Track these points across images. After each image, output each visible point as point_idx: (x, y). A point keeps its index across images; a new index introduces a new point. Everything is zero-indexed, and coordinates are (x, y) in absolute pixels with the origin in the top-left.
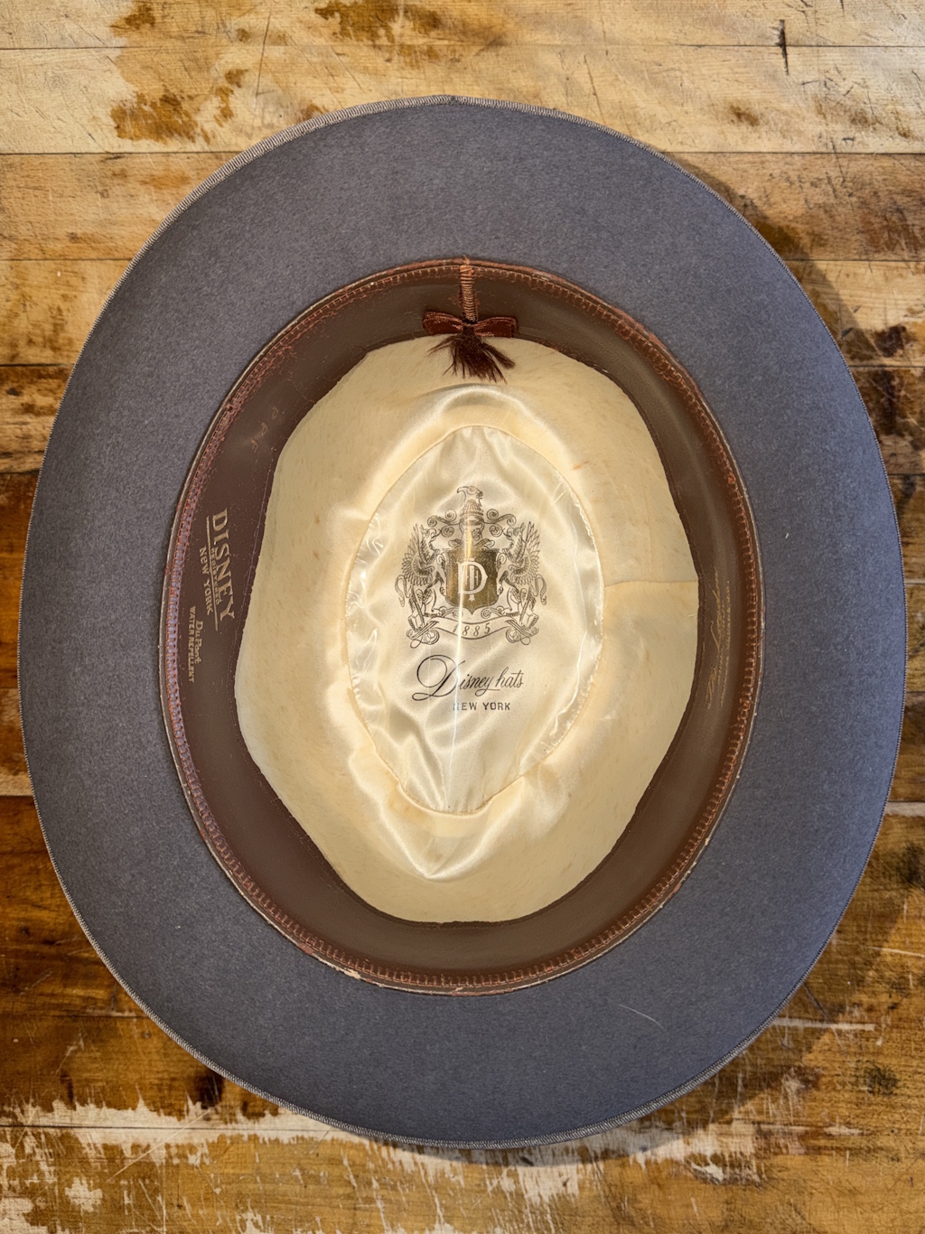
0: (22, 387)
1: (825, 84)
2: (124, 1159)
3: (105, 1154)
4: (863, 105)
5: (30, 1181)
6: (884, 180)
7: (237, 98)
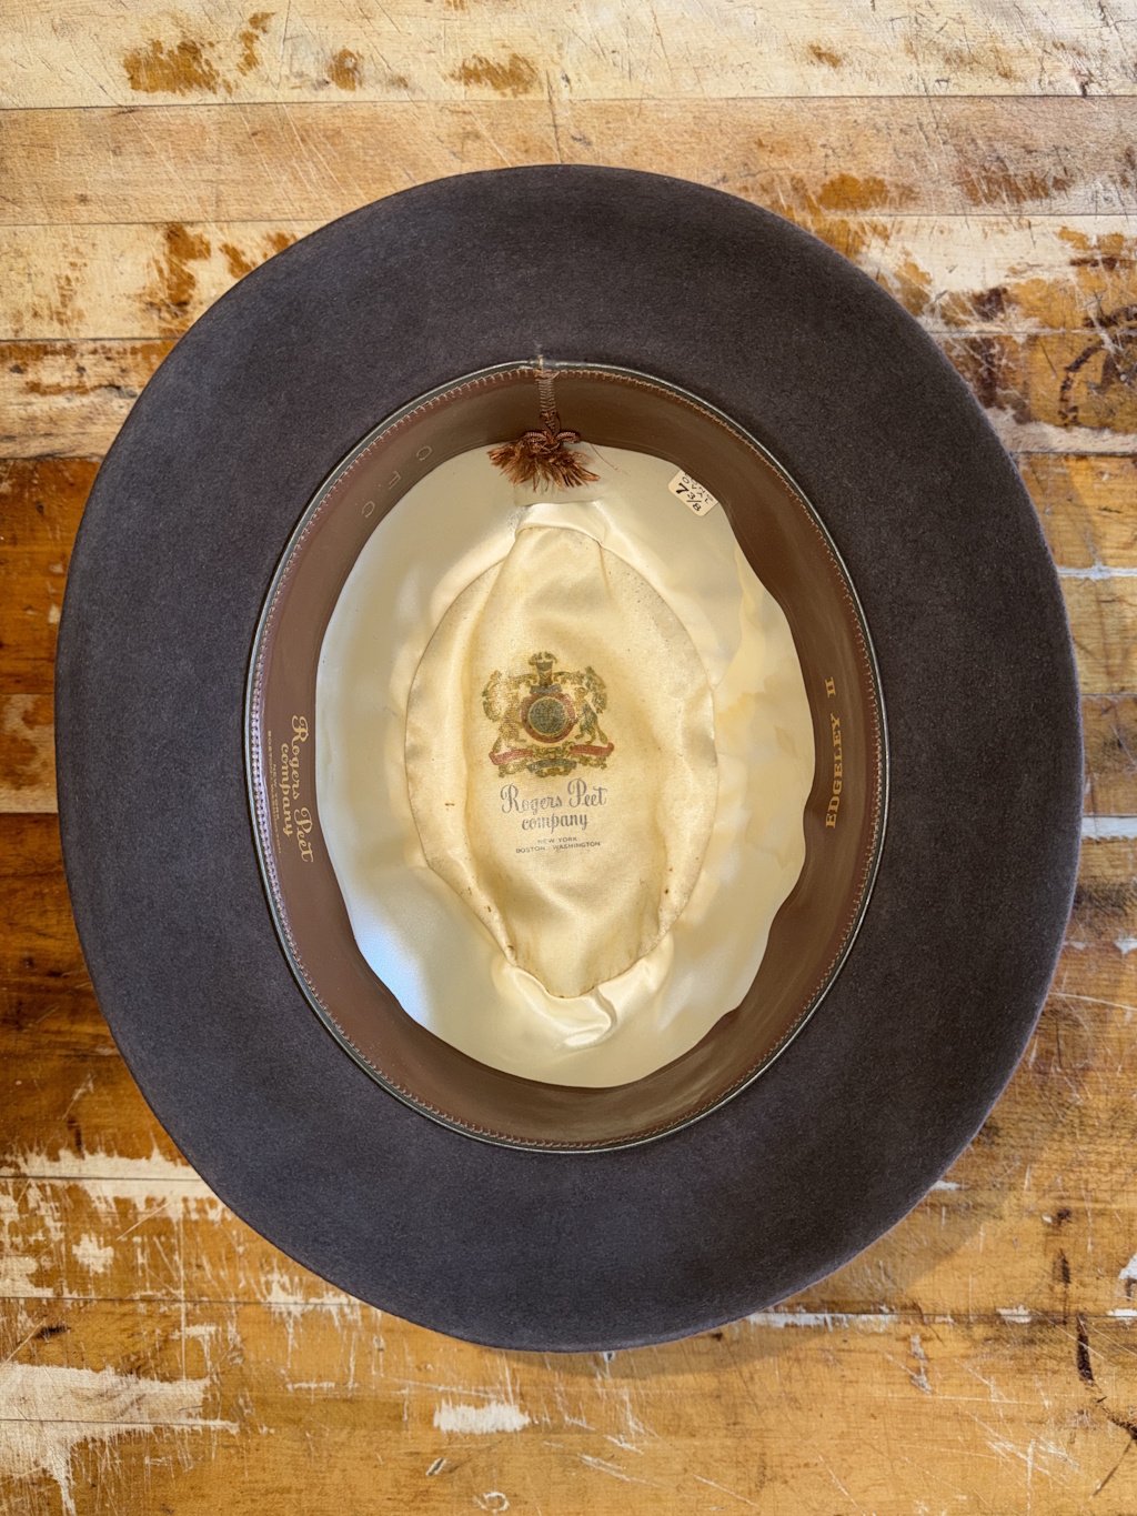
0: (27, 365)
1: (916, 20)
2: (136, 1215)
3: (117, 1208)
4: (958, 42)
5: (34, 1238)
6: (983, 125)
7: (262, 44)
